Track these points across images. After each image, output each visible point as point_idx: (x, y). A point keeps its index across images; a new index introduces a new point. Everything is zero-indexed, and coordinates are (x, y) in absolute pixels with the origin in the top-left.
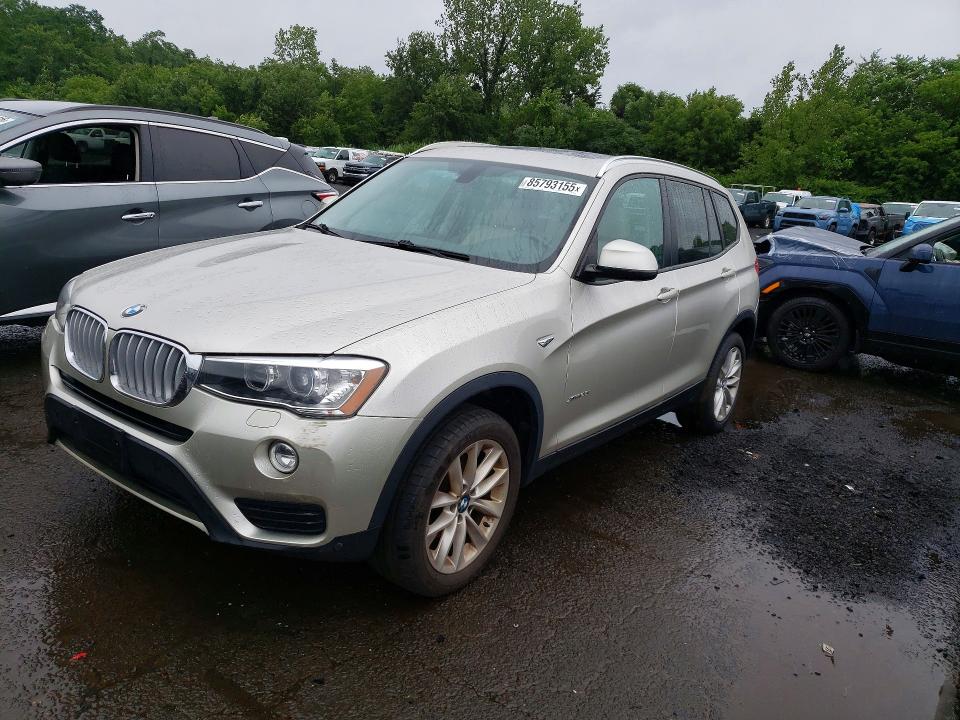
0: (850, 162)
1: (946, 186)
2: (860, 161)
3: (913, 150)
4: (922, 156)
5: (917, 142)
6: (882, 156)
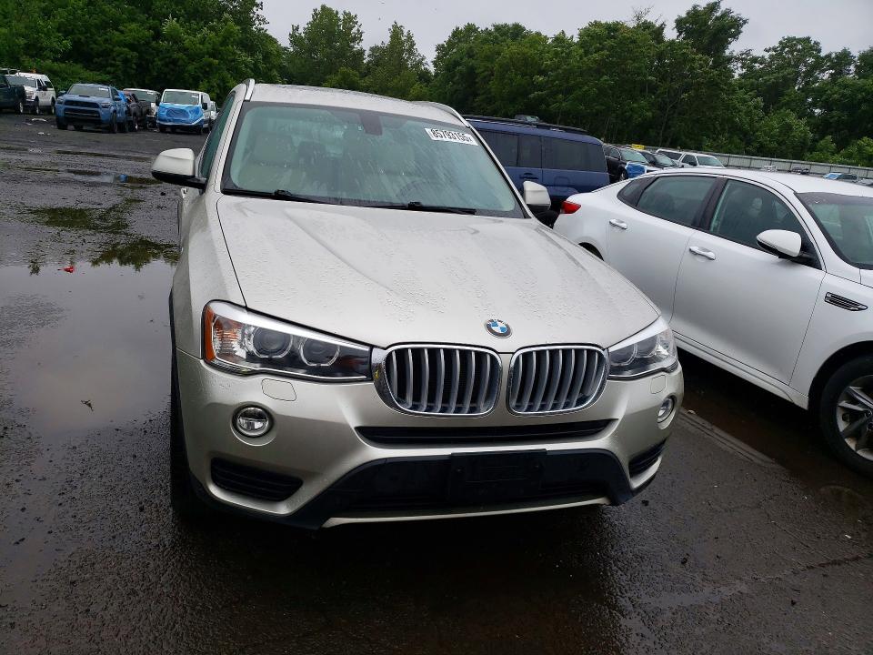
0: (68, 43)
1: (155, 74)
2: (76, 44)
3: (121, 41)
4: (132, 47)
5: (122, 32)
6: (95, 42)
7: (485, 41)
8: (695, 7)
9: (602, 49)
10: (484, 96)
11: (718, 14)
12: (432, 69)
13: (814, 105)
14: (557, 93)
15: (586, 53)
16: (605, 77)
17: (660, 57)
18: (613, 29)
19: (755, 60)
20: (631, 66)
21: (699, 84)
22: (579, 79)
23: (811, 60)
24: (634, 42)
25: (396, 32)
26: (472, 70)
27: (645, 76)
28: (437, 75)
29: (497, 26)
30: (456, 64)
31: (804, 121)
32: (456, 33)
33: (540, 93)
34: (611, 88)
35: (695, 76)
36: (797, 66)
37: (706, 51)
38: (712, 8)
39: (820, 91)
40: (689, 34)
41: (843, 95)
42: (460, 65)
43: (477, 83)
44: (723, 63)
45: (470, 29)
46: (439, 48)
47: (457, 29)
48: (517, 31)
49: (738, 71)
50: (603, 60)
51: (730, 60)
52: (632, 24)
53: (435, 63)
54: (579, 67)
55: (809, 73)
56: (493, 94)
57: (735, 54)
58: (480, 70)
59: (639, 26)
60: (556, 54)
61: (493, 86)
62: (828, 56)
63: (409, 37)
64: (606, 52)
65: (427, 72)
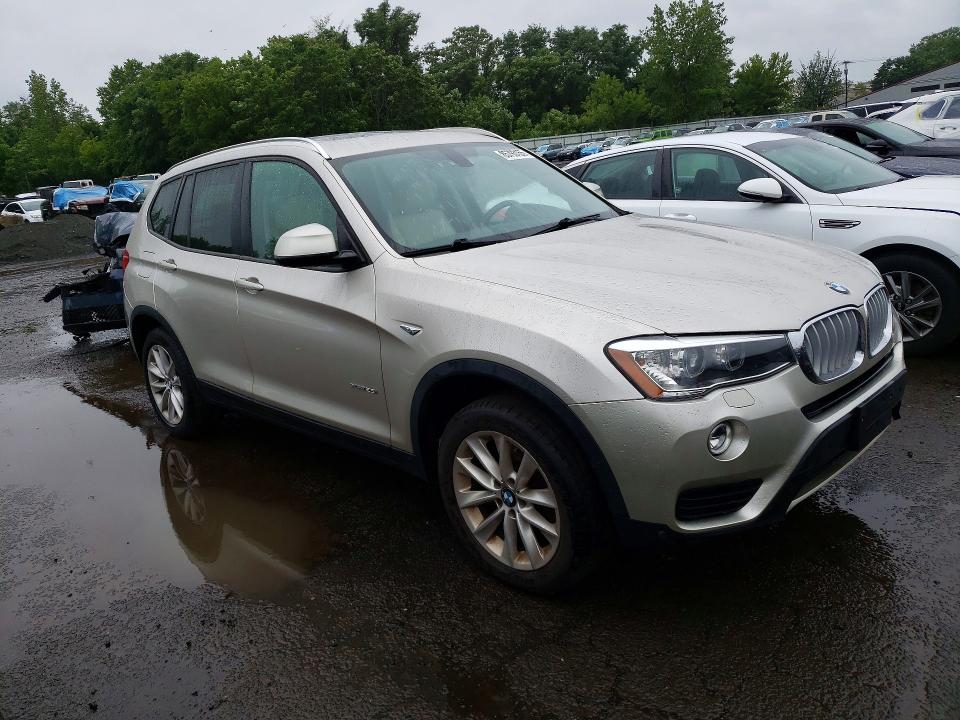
7: (157, 77)
8: (368, 10)
9: (294, 65)
10: (177, 138)
11: (390, 13)
12: (99, 119)
13: (500, 87)
14: (261, 117)
15: (278, 70)
16: (307, 93)
17: (353, 63)
18: (299, 43)
19: (437, 53)
20: (327, 77)
21: (401, 84)
22: (280, 100)
23: (482, 48)
24: (323, 52)
25: (37, 84)
26: (152, 111)
27: (345, 85)
28: (107, 124)
29: (165, 57)
30: (130, 106)
31: (499, 104)
32: (116, 73)
33: (242, 122)
34: (316, 102)
35: (395, 77)
36: (473, 55)
37: (393, 51)
38: (384, 7)
39: (500, 75)
40: (372, 37)
41: (523, 74)
42: (135, 107)
43: (163, 125)
44: (410, 60)
45: (133, 66)
46: (102, 92)
47: (116, 67)
48: (189, 62)
49: (425, 66)
50: (299, 75)
51: (417, 56)
52: (313, 35)
53: (102, 112)
54: (276, 88)
55: (486, 59)
56: (188, 133)
57: (420, 50)
58: (164, 111)
59: (320, 36)
60: (248, 77)
61: (185, 123)
62: (498, 40)
63: (56, 87)
64: (298, 67)
65: (94, 123)
